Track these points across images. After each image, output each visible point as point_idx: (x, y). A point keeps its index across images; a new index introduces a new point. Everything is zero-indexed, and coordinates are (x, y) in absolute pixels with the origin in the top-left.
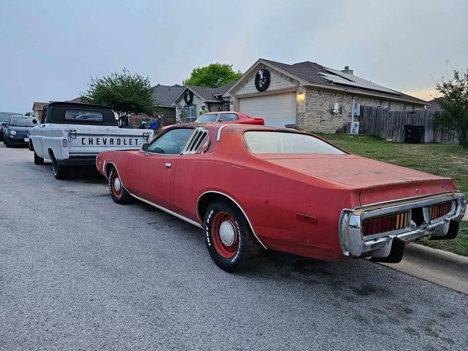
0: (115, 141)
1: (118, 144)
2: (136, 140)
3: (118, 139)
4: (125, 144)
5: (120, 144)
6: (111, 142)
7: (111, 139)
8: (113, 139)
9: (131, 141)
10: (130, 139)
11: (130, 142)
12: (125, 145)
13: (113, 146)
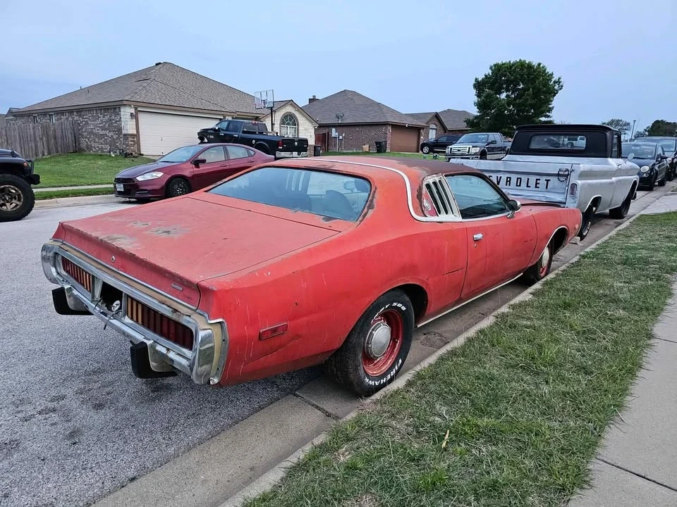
0: (514, 181)
1: (517, 186)
2: (548, 181)
3: (518, 179)
4: (528, 186)
5: (520, 186)
6: (507, 181)
7: (507, 178)
8: (510, 178)
9: (538, 182)
10: (537, 180)
11: (537, 184)
12: (528, 188)
13: (509, 187)
